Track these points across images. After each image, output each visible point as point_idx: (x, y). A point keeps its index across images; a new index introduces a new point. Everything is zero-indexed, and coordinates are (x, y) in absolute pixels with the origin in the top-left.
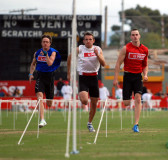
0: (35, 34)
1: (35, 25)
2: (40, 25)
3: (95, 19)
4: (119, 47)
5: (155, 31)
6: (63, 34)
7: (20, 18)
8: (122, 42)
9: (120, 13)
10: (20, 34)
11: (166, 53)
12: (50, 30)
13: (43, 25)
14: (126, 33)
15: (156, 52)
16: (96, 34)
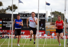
2: (29, 16)
3: (44, 14)
4: (50, 22)
7: (24, 14)
8: (51, 21)
9: (51, 13)
10: (24, 18)
14: (52, 18)
16: (44, 18)
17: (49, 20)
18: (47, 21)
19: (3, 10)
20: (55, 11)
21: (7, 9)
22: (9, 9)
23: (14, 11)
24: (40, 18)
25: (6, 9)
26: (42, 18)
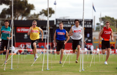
0: (69, 26)
1: (69, 23)
3: (90, 20)
4: (99, 31)
5: (112, 25)
7: (63, 20)
9: (100, 19)
13: (72, 23)
14: (102, 26)
16: (90, 26)
17: (98, 29)
18: (95, 29)
19: (35, 15)
20: (106, 17)
21: (41, 13)
22: (43, 14)
23: (50, 17)
24: (85, 26)
25: (39, 13)
26: (88, 26)
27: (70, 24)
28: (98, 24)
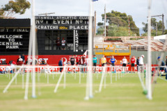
0: (54, 27)
1: (54, 22)
2: (57, 22)
5: (124, 26)
6: (71, 27)
7: (45, 18)
8: (105, 33)
9: (103, 16)
10: (45, 28)
11: (131, 39)
12: (63, 25)
13: (59, 22)
14: (107, 27)
15: (125, 38)
23: (22, 13)
25: (4, 7)
27: (57, 24)
28: (100, 24)
